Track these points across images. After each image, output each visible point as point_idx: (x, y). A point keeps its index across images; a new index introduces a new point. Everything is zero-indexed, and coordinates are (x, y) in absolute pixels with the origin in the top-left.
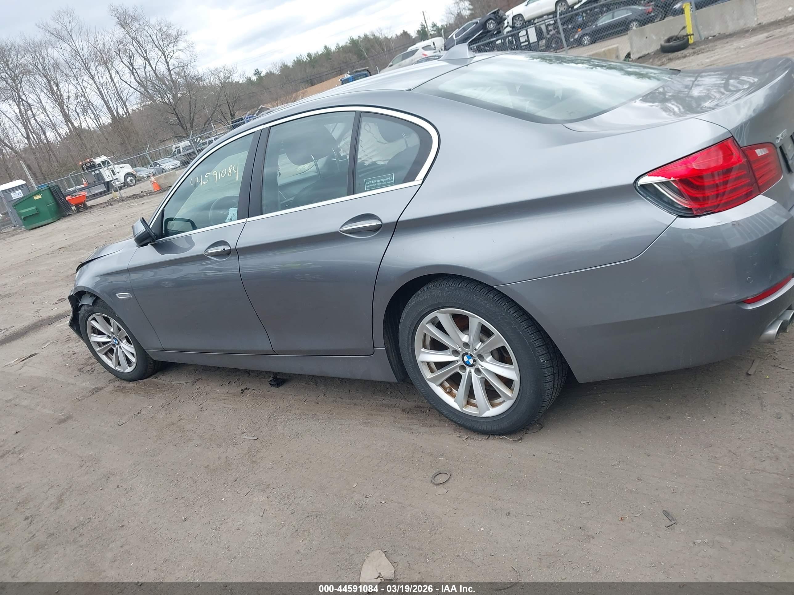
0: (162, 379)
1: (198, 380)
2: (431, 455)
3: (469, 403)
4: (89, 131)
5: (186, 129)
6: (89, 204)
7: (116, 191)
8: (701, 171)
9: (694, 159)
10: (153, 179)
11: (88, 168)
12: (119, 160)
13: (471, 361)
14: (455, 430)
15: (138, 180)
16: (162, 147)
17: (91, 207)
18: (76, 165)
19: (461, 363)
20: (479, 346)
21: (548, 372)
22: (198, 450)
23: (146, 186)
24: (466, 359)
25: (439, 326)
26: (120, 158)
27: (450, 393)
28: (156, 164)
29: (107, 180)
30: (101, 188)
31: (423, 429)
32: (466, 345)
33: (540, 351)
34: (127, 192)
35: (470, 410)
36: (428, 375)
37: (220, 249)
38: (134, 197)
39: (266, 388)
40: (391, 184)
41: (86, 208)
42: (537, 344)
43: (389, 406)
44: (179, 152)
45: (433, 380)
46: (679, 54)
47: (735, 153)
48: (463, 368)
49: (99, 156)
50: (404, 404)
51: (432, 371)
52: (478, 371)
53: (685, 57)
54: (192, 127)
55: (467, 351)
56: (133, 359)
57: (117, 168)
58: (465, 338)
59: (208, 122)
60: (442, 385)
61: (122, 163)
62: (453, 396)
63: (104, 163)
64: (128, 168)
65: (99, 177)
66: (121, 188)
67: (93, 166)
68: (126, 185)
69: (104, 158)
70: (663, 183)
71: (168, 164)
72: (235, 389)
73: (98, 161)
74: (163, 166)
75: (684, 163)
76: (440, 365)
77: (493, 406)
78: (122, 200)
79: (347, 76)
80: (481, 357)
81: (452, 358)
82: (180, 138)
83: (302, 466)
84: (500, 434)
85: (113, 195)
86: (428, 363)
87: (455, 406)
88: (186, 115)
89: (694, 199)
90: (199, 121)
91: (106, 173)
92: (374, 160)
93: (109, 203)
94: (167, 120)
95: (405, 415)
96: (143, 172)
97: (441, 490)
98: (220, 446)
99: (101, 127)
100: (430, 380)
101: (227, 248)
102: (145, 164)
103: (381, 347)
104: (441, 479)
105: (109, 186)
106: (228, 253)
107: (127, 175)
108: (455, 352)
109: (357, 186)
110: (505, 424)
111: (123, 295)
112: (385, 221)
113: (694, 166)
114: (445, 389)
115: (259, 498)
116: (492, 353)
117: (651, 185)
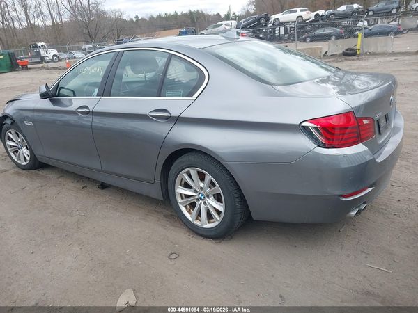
0: (42, 172)
1: (61, 176)
2: (172, 242)
3: (197, 219)
4: (38, 27)
5: (91, 38)
6: (29, 66)
7: (46, 63)
8: (334, 125)
9: (331, 119)
10: (67, 61)
11: (33, 47)
12: (51, 46)
13: (203, 197)
14: (188, 232)
15: (60, 60)
16: (77, 45)
17: (30, 69)
18: (27, 44)
19: (197, 197)
20: (208, 190)
21: (239, 211)
22: (51, 215)
23: (63, 64)
24: (200, 195)
25: (190, 176)
26: (52, 45)
27: (189, 212)
28: (70, 53)
29: (43, 56)
30: (38, 60)
31: (172, 228)
32: (202, 188)
33: (237, 199)
34: (52, 65)
35: (197, 223)
36: (179, 200)
37: (84, 110)
38: (55, 68)
39: (95, 188)
40: (179, 96)
41: (27, 68)
42: (236, 195)
43: (158, 212)
44: (86, 49)
45: (182, 203)
46: (351, 57)
47: (352, 120)
48: (198, 200)
49: (41, 42)
50: (166, 212)
51: (182, 198)
52: (205, 203)
53: (353, 60)
54: (95, 37)
55: (202, 192)
56: (28, 158)
57: (49, 50)
58: (202, 185)
59: (104, 37)
60: (185, 207)
61: (53, 48)
62: (190, 213)
63: (42, 46)
64: (55, 52)
65: (38, 53)
66: (49, 62)
67: (36, 47)
68: (52, 60)
69: (43, 44)
70: (314, 127)
71: (78, 55)
72: (79, 186)
73: (39, 44)
74: (75, 55)
75: (326, 120)
76: (187, 196)
77: (209, 222)
78: (48, 68)
79: (183, 30)
80: (208, 196)
81: (194, 194)
82: (88, 42)
83: (103, 235)
84: (209, 238)
85: (44, 65)
86: (181, 194)
87: (190, 219)
88: (93, 30)
89: (327, 139)
90: (100, 35)
91: (42, 52)
92: (180, 79)
93: (40, 69)
94: (83, 30)
95: (164, 219)
96: (63, 56)
97: (172, 262)
98: (63, 216)
99: (46, 26)
100: (180, 203)
101: (88, 110)
102: (65, 52)
103: (158, 181)
104: (173, 256)
105: (43, 59)
106: (87, 113)
107: (54, 55)
108: (196, 191)
109: (162, 93)
110: (213, 234)
111: (28, 123)
112: (172, 115)
113: (331, 122)
114: (187, 209)
115: (76, 248)
116: (214, 195)
117: (308, 127)
